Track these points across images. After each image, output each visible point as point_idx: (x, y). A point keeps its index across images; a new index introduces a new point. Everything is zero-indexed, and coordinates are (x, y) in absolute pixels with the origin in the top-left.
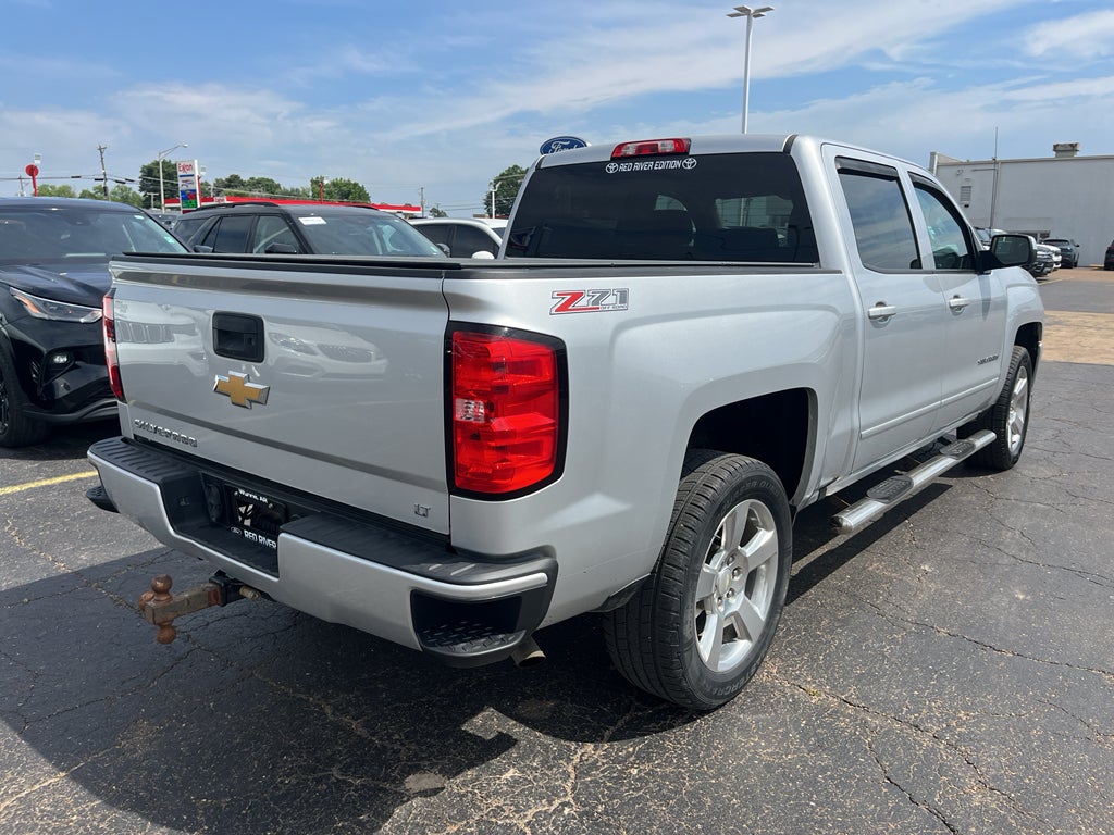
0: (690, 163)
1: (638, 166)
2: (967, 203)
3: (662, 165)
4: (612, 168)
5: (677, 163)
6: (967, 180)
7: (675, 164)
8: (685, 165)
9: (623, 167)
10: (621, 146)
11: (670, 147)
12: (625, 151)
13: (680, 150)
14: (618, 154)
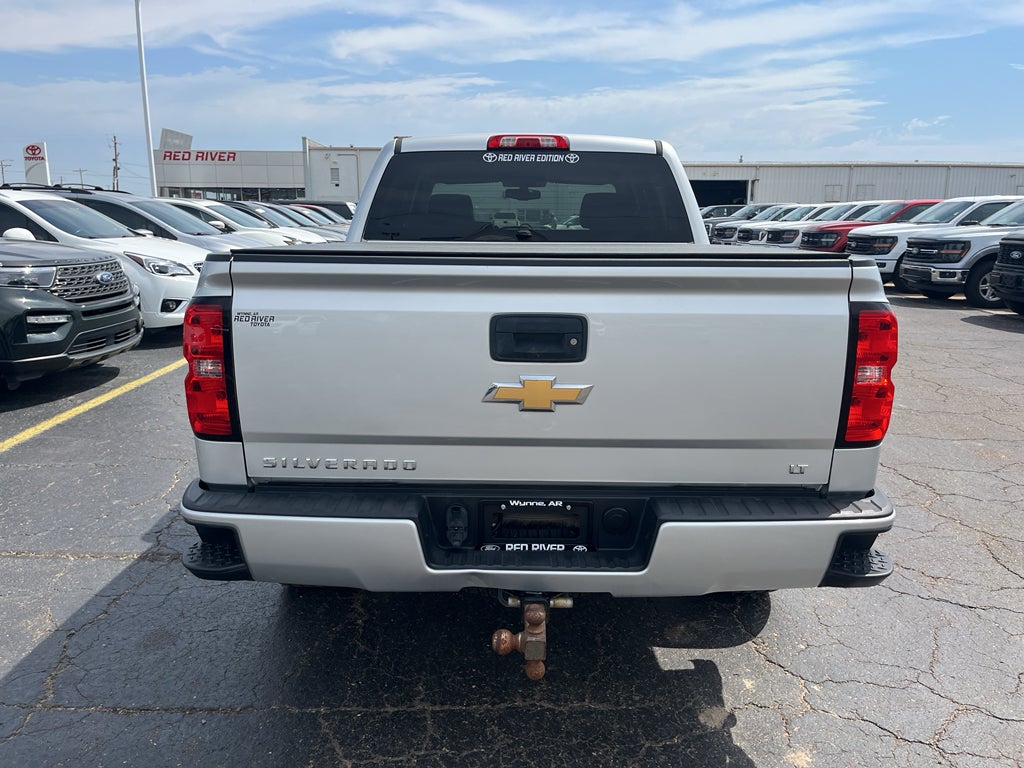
0: (572, 159)
1: (518, 157)
2: (337, 182)
3: (545, 158)
4: (490, 157)
5: (560, 158)
6: (335, 163)
7: (558, 158)
8: (568, 159)
9: (503, 157)
10: (498, 138)
11: (553, 143)
12: (503, 143)
13: (562, 146)
14: (495, 145)
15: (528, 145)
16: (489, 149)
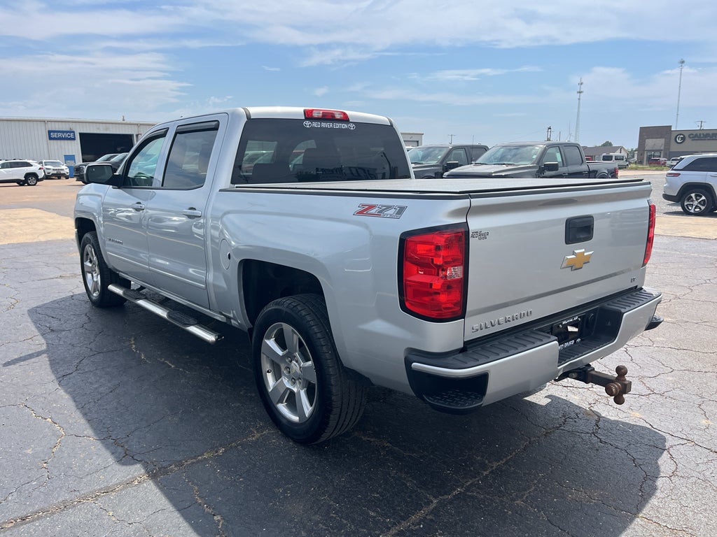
0: (352, 127)
1: (324, 125)
3: (338, 126)
5: (346, 126)
7: (344, 126)
8: (350, 127)
9: (315, 124)
10: (311, 111)
11: (341, 116)
12: (315, 115)
13: (345, 119)
14: (309, 115)
15: (328, 117)
16: (307, 119)
